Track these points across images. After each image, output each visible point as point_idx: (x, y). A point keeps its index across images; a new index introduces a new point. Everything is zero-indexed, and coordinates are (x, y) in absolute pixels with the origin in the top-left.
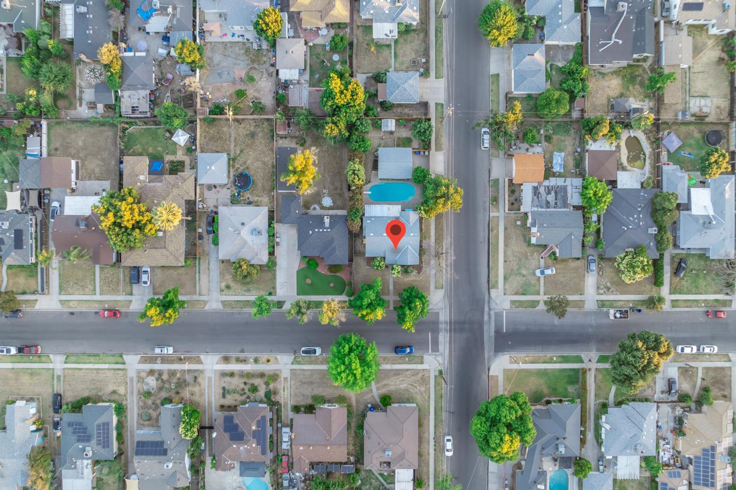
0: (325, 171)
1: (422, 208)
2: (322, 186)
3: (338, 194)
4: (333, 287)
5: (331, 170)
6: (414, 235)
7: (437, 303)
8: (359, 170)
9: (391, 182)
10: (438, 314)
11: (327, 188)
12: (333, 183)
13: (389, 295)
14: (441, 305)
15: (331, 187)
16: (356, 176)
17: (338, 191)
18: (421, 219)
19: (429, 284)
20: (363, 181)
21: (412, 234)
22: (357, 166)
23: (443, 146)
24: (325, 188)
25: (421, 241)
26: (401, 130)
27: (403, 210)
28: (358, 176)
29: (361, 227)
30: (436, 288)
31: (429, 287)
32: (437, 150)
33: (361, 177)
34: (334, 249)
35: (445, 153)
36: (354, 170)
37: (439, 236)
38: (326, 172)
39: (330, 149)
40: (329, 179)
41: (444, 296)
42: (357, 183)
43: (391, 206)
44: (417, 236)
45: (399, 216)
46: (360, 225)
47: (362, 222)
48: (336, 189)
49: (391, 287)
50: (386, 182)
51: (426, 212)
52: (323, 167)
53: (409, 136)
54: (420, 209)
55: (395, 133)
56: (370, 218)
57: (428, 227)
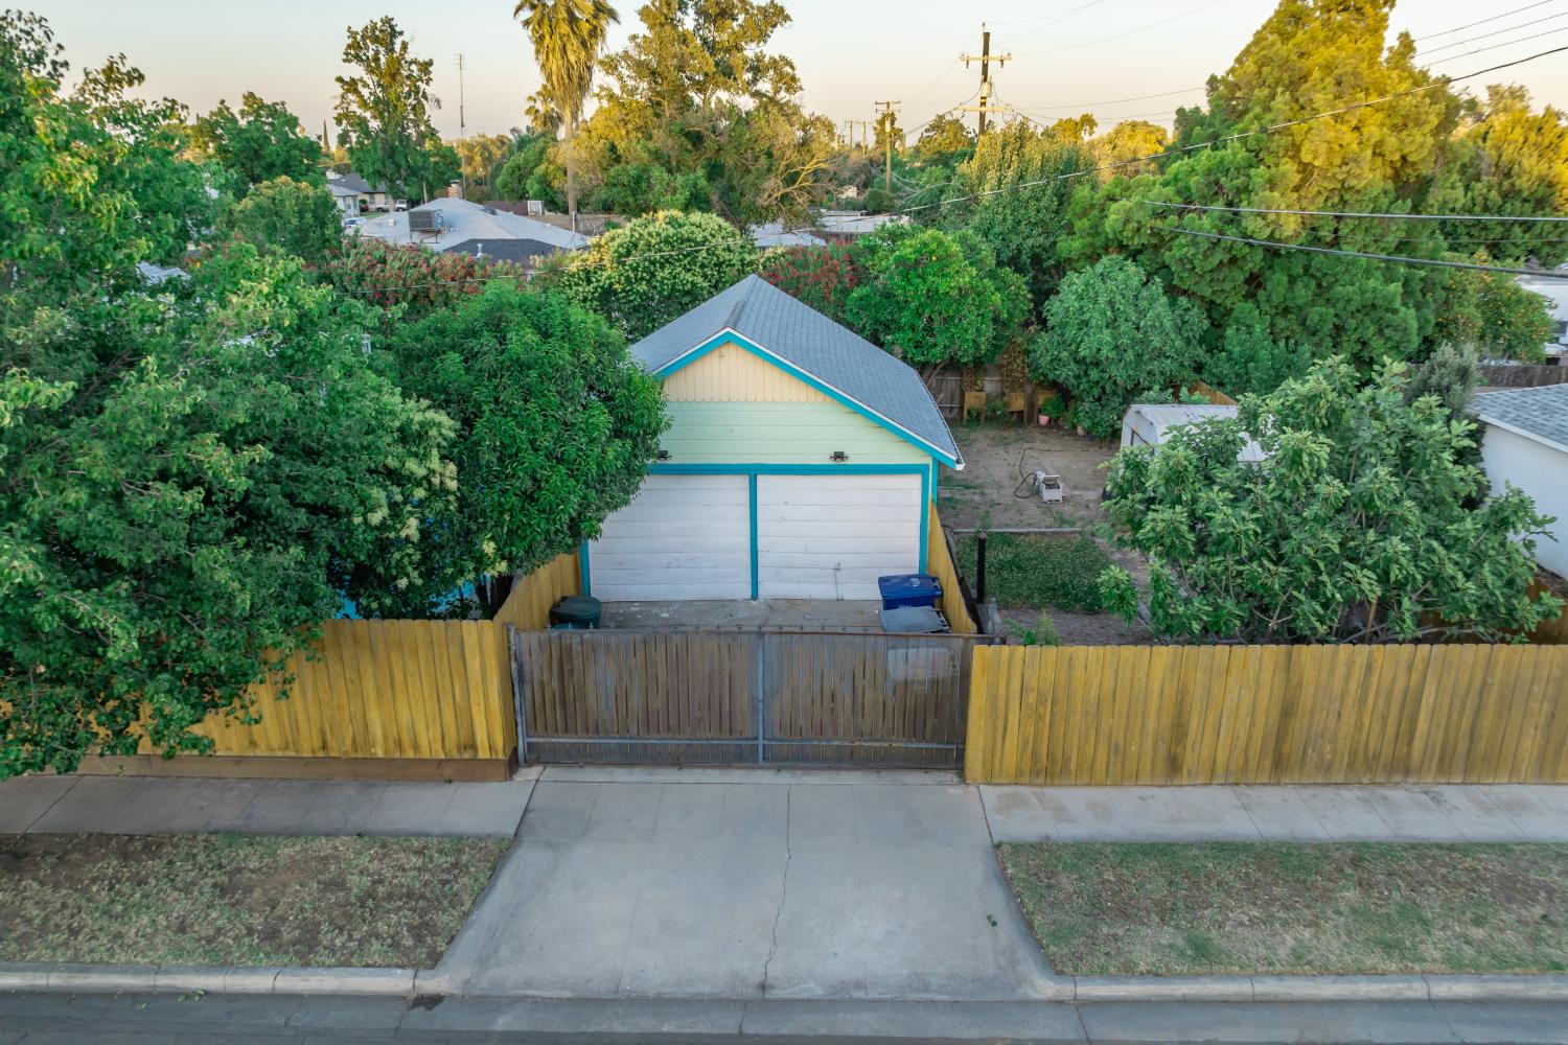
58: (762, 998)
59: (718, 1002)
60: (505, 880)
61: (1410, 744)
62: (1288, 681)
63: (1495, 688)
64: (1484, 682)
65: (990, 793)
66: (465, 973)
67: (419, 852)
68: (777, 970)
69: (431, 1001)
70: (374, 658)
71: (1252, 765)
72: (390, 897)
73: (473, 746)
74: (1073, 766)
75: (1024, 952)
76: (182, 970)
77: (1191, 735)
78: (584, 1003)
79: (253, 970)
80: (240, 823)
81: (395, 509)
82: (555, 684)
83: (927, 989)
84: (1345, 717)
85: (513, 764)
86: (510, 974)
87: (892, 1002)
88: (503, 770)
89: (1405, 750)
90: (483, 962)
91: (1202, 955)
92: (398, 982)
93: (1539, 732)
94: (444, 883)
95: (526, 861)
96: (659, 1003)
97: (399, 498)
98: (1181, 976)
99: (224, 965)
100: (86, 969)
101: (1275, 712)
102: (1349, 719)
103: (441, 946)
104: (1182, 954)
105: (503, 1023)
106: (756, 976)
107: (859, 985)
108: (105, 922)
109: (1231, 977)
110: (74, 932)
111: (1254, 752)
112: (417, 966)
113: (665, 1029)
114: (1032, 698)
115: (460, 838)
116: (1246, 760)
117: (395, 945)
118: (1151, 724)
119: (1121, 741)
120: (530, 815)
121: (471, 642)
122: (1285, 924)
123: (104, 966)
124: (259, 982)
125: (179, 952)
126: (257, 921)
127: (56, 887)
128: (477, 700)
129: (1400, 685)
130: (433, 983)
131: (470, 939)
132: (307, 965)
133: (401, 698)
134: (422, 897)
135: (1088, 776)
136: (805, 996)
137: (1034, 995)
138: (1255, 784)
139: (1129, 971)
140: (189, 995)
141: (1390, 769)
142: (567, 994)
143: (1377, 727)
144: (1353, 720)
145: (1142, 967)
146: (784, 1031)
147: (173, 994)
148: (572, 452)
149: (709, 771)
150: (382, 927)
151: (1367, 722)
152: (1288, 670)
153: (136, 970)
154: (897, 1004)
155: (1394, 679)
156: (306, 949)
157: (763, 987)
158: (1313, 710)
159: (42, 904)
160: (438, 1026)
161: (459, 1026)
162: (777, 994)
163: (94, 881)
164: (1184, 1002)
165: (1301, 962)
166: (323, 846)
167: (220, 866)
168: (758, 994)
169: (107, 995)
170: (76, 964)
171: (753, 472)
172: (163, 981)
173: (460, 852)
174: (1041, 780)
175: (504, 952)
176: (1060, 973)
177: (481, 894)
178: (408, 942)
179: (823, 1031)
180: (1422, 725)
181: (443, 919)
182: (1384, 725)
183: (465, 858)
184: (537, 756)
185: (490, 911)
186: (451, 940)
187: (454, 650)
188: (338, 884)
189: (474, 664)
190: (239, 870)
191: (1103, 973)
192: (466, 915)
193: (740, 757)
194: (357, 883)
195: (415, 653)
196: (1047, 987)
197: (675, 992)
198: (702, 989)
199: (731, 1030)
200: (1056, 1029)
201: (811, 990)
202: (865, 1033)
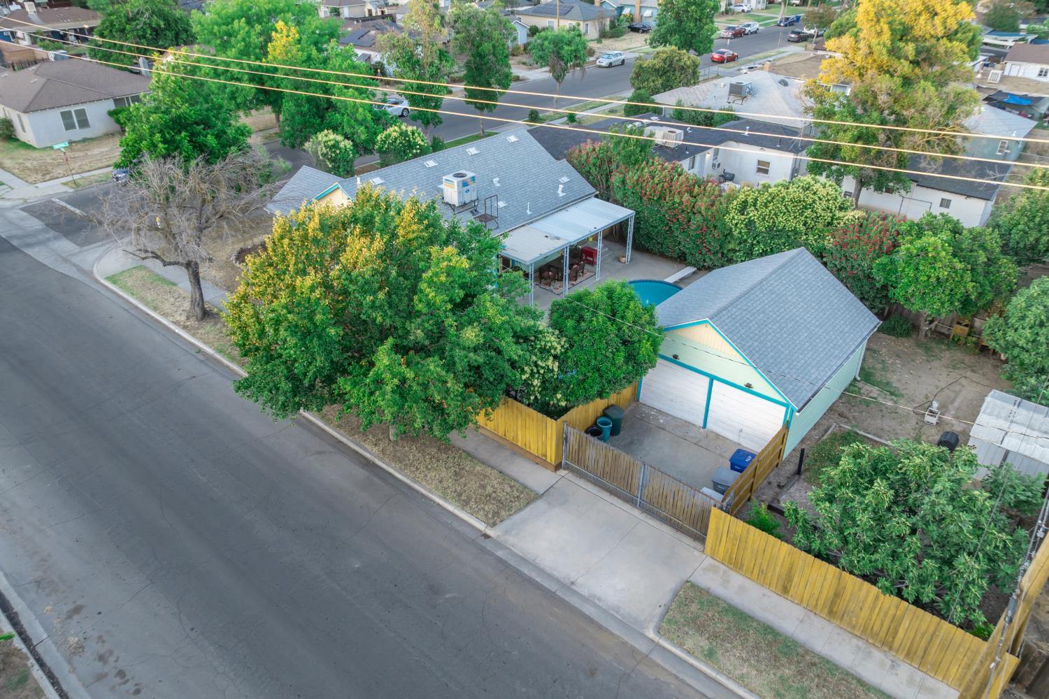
58: (569, 587)
59: (558, 581)
60: (528, 509)
61: (894, 638)
62: (839, 584)
63: (940, 638)
64: (934, 633)
65: (709, 561)
66: (499, 533)
67: (511, 487)
68: (580, 581)
69: (487, 536)
70: (521, 416)
71: (820, 607)
72: (494, 499)
73: (546, 456)
74: (744, 568)
75: (656, 620)
76: (435, 495)
77: (794, 582)
78: (523, 560)
79: (450, 503)
80: (473, 451)
81: (532, 374)
82: (577, 447)
83: (617, 612)
84: (864, 610)
85: (558, 467)
86: (511, 540)
87: (604, 610)
88: (553, 468)
89: (891, 639)
90: (507, 532)
91: (710, 655)
92: (481, 526)
93: (960, 669)
94: (511, 501)
95: (540, 505)
96: (541, 571)
97: (535, 371)
98: (696, 658)
99: (445, 498)
100: (415, 482)
101: (832, 594)
102: (865, 613)
103: (498, 522)
104: (702, 652)
105: (500, 553)
106: (572, 580)
107: (599, 599)
108: (425, 469)
109: (713, 668)
110: (417, 469)
111: (821, 603)
112: (488, 524)
113: (538, 579)
114: (732, 536)
115: (525, 487)
116: (817, 604)
117: (486, 515)
118: (778, 569)
119: (765, 569)
120: (552, 489)
121: (549, 425)
122: (750, 665)
123: (420, 484)
124: (450, 508)
125: (437, 489)
126: (458, 489)
127: (419, 452)
128: (549, 443)
129: (891, 612)
130: (490, 532)
131: (507, 523)
132: (463, 509)
133: (527, 431)
134: (502, 503)
135: (749, 575)
136: (582, 593)
137: (647, 634)
138: (819, 615)
139: (681, 645)
140: (434, 502)
141: (883, 643)
142: (521, 554)
143: (878, 623)
144: (867, 614)
145: (685, 647)
146: (566, 599)
147: (431, 500)
148: (603, 368)
149: (620, 501)
150: (486, 508)
151: (874, 619)
152: (839, 579)
153: (426, 489)
154: (605, 611)
155: (889, 608)
156: (465, 504)
157: (572, 583)
158: (849, 601)
159: (414, 456)
160: (484, 545)
161: (489, 548)
162: (574, 588)
163: (428, 454)
164: (692, 666)
165: (740, 680)
166: (488, 470)
167: (459, 465)
168: (569, 584)
169: (417, 492)
170: (414, 480)
171: (712, 378)
172: (430, 495)
173: (522, 493)
174: (732, 567)
175: (513, 533)
176: (659, 632)
177: (520, 510)
178: (490, 516)
179: (576, 605)
180: (901, 634)
181: (503, 513)
182: (882, 625)
183: (522, 496)
184: (567, 467)
185: (517, 517)
186: (502, 521)
187: (544, 424)
188: (484, 487)
189: (549, 432)
190: (463, 469)
191: (671, 641)
192: (510, 515)
193: (631, 501)
194: (489, 489)
195: (533, 420)
196: (651, 634)
197: (549, 571)
198: (556, 574)
199: (553, 590)
200: (642, 647)
201: (585, 592)
202: (587, 613)
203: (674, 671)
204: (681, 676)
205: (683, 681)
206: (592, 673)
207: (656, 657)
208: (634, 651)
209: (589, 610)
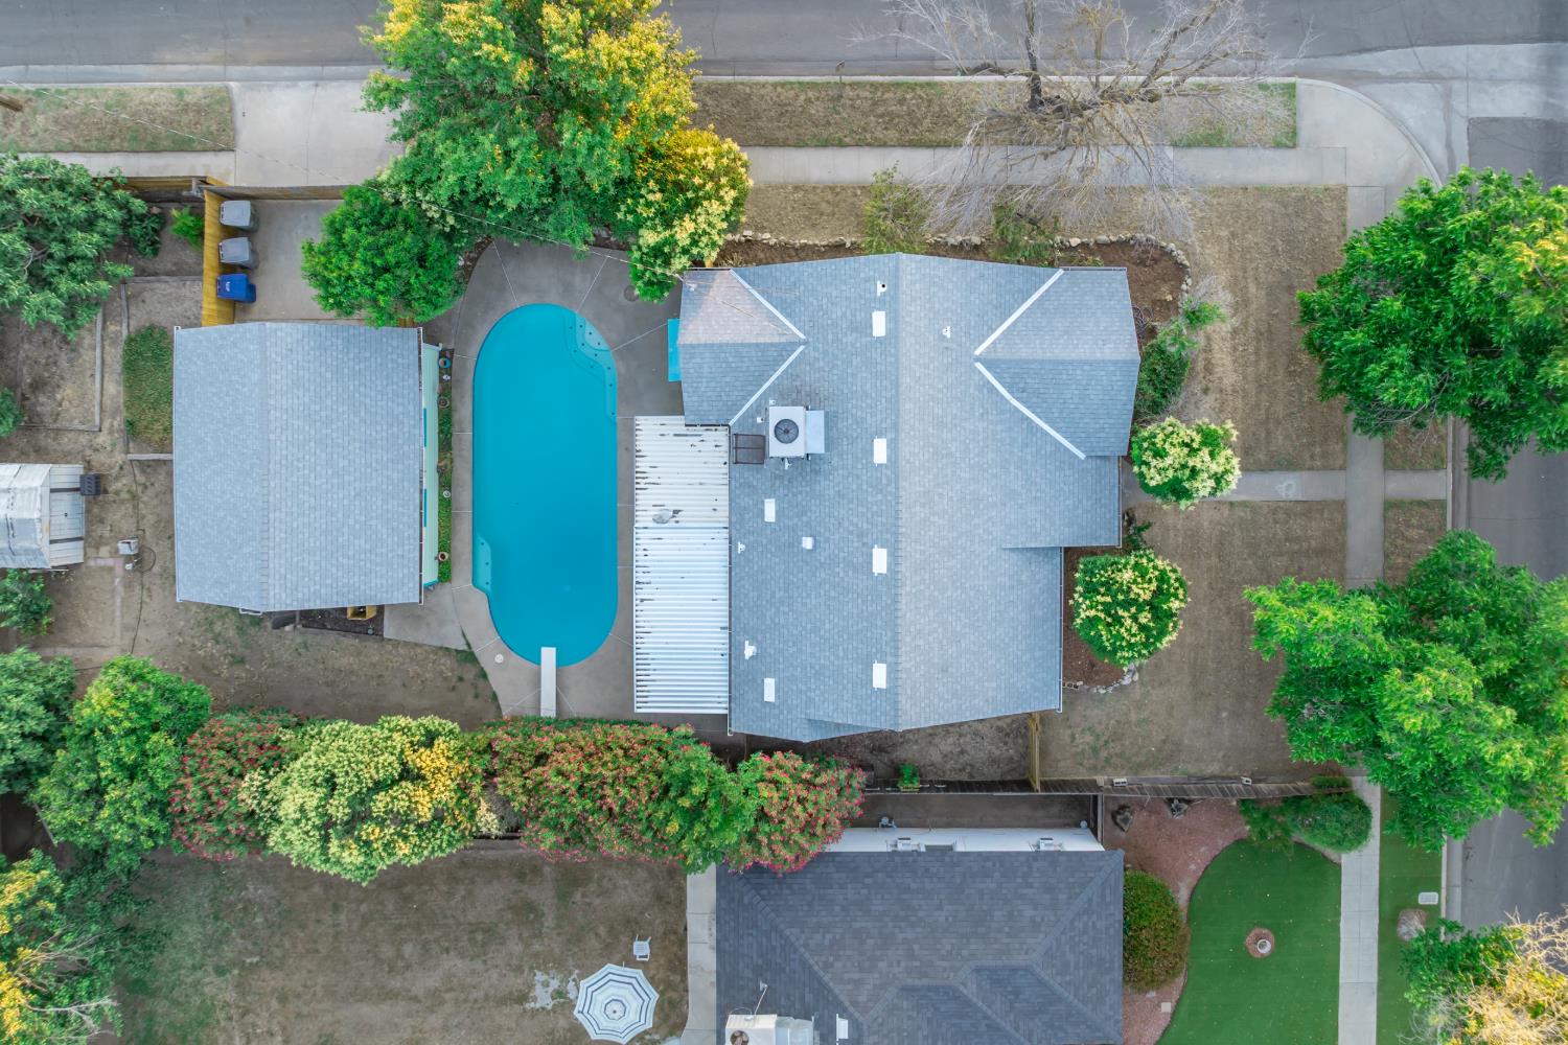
0: (391, 995)
1: (649, 238)
2: (506, 1016)
3: (563, 896)
4: (1281, 938)
5: (387, 951)
6: (890, 304)
7: (1410, 137)
8: (331, 783)
9: (464, 497)
10: (1482, 130)
11: (516, 983)
12: (486, 936)
13: (1341, 506)
14: (1417, 107)
15: (516, 948)
16: (380, 803)
17: (543, 895)
18: (741, 253)
19: (1262, 192)
20: (430, 739)
21: (879, 324)
22: (296, 797)
23: (196, 92)
24: (523, 998)
25: (937, 249)
26: (72, 415)
27: (672, 401)
28: (379, 786)
29: (818, 752)
30: (1288, 139)
31: (1281, 195)
32: (222, 140)
33: (388, 763)
34: (996, 979)
35: (252, 80)
36: (327, 824)
37: (890, 119)
38: (396, 983)
39: (228, 952)
40: (453, 964)
41: (1350, 79)
42: (444, 791)
43: (646, 503)
44: (894, 283)
45: (721, 436)
46: (793, 761)
47: (769, 747)
48: (526, 912)
49: (1288, 487)
50: (464, 529)
51: (682, 200)
52: (366, 1010)
53: (115, 355)
54: (660, 253)
55: (101, 460)
56: (740, 677)
57: (817, 201)
58: (318, 80)
68: (313, 92)
75: (236, 97)
91: (180, 93)
106: (320, 88)
107: (288, 86)
109: (174, 89)
113: (334, 68)
136: (304, 82)
137: (236, 82)
157: (317, 85)
162: (313, 82)
164: (188, 80)
168: (319, 82)
176: (228, 89)
191: (215, 89)
196: (233, 85)
197: (343, 82)
198: (335, 84)
199: (326, 68)
200: (234, 70)
201: (302, 84)
202: (288, 68)
203: (202, 67)
204: (194, 67)
205: (191, 63)
206: (248, 21)
207: (218, 69)
208: (236, 61)
209: (288, 71)
